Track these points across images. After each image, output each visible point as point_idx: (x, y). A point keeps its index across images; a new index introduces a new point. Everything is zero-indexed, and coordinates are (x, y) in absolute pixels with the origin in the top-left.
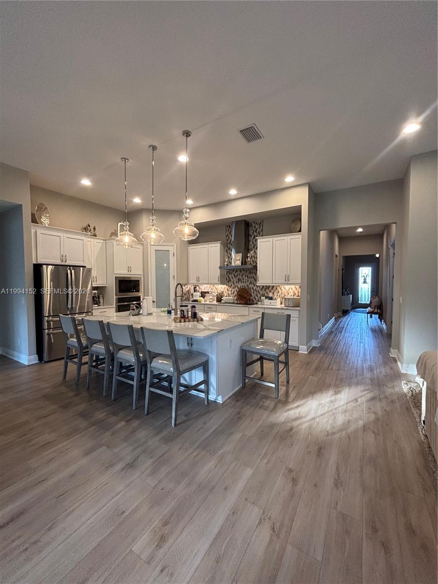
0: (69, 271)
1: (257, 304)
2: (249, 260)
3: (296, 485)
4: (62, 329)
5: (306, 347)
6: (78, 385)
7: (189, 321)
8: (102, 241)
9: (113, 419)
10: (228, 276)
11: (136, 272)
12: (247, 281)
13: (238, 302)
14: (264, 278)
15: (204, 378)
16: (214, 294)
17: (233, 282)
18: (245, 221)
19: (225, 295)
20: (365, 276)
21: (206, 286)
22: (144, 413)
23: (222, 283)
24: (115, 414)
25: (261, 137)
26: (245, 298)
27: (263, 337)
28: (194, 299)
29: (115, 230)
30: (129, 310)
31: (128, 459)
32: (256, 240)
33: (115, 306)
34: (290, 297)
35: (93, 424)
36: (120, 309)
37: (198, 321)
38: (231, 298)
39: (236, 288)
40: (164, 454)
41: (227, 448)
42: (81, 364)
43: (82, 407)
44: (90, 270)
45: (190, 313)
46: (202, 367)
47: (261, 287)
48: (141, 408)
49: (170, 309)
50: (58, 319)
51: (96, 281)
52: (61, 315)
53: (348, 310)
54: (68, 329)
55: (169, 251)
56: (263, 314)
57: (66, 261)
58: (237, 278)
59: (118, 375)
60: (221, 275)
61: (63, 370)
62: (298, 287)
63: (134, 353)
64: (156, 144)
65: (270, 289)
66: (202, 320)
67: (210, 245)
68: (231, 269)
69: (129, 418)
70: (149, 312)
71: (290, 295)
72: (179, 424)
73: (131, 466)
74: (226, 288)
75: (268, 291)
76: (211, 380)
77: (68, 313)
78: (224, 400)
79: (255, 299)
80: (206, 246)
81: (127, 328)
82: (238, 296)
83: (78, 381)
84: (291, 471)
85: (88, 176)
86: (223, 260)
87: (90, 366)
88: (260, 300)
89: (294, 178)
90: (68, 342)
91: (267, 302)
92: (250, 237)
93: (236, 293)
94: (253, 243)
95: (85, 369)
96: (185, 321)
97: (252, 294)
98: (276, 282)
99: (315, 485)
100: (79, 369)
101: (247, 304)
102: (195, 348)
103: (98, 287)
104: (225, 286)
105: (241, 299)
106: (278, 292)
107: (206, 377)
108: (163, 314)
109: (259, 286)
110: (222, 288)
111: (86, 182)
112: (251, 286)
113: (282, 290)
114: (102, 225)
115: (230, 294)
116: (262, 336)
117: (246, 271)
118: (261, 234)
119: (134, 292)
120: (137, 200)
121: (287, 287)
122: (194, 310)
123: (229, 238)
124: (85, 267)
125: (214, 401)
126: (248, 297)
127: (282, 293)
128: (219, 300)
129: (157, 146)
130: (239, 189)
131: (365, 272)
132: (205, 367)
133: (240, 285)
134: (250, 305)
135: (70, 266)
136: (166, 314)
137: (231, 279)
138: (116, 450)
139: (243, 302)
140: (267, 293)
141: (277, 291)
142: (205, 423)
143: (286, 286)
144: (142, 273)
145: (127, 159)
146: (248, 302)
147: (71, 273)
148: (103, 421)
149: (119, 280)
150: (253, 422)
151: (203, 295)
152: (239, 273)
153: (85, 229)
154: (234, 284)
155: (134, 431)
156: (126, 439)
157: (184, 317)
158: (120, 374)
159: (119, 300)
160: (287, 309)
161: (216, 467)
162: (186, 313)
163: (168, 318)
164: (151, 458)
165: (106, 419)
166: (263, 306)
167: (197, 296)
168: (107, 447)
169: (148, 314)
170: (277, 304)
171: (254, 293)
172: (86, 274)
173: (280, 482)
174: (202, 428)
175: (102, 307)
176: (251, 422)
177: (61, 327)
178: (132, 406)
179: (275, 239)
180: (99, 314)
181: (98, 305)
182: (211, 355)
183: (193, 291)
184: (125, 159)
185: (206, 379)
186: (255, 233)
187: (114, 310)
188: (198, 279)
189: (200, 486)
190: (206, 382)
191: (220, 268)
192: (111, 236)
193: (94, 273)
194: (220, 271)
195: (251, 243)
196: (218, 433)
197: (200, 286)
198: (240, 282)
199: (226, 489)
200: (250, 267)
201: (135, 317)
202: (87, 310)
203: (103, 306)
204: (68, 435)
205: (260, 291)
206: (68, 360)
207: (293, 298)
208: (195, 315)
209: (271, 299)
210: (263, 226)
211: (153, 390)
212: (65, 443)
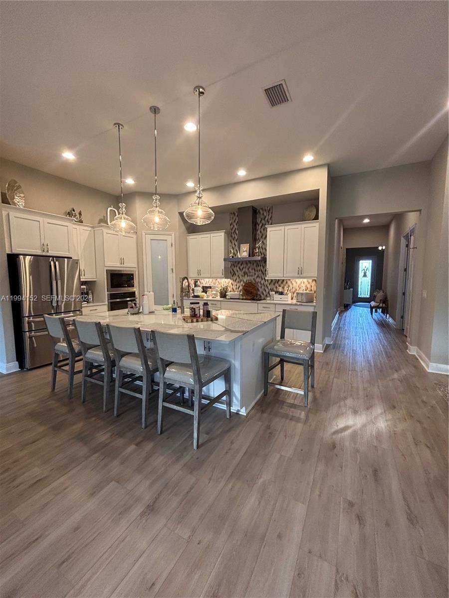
0: (52, 263)
1: (264, 299)
2: (257, 251)
3: (364, 526)
4: (48, 331)
5: (321, 345)
6: (70, 397)
7: (202, 321)
8: (90, 229)
9: (119, 442)
10: (233, 270)
11: (129, 265)
12: (253, 274)
13: (244, 297)
14: (273, 271)
15: (226, 388)
16: (217, 289)
17: (238, 276)
18: (253, 207)
19: (229, 290)
20: (365, 269)
21: (207, 280)
22: (157, 432)
23: (226, 277)
24: (121, 435)
25: (288, 100)
26: (252, 293)
27: (284, 338)
28: (196, 294)
29: (104, 217)
30: (127, 308)
31: (147, 498)
32: (265, 229)
33: (107, 303)
34: (301, 292)
35: (95, 450)
36: (113, 307)
37: (212, 320)
38: (236, 293)
39: (242, 283)
40: (191, 489)
41: (266, 476)
42: (73, 373)
43: (78, 427)
44: (76, 262)
45: (202, 312)
46: (223, 376)
47: (270, 281)
48: (153, 426)
49: (175, 307)
50: (42, 319)
51: (84, 275)
52: (47, 315)
53: (350, 305)
54: (55, 331)
55: (166, 240)
56: (284, 311)
57: (48, 251)
58: (243, 271)
59: (121, 386)
60: (225, 268)
61: (50, 379)
62: (310, 281)
63: (141, 361)
64: (159, 105)
65: (280, 283)
66: (217, 319)
67: (212, 235)
68: (236, 262)
69: (139, 439)
70: (151, 311)
71: (302, 289)
72: (203, 444)
73: (152, 509)
74: (231, 283)
75: (278, 285)
76: (234, 390)
77: (53, 312)
78: (248, 410)
79: (263, 294)
80: (208, 235)
81: (133, 332)
82: (244, 291)
83: (71, 392)
84: (351, 504)
85: (71, 147)
86: (227, 252)
87: (85, 376)
88: (268, 295)
89: (314, 157)
90: (56, 348)
91: (277, 297)
92: (257, 226)
93: (241, 288)
94: (261, 232)
95: (79, 378)
96: (197, 321)
97: (260, 289)
98: (288, 274)
99: (387, 524)
100: (72, 379)
101: (254, 300)
102: (213, 352)
103: (86, 281)
104: (229, 280)
105: (247, 295)
106: (289, 286)
107: (228, 386)
108: (166, 312)
109: (268, 280)
110: (226, 282)
111: (69, 156)
112: (258, 280)
113: (292, 284)
114: (90, 209)
115: (234, 288)
116: (282, 336)
117: (253, 264)
118: (270, 223)
119: (125, 287)
120: (130, 181)
121: (299, 281)
122: (207, 307)
123: (234, 226)
124: (71, 258)
125: (236, 413)
126: (255, 292)
127: (293, 288)
128: (223, 295)
129: (161, 108)
130: (249, 170)
131: (365, 266)
132: (227, 375)
133: (246, 279)
134: (257, 300)
135: (53, 257)
136: (171, 313)
137: (236, 272)
138: (130, 487)
139: (249, 298)
140: (276, 288)
141: (287, 285)
142: (232, 443)
143: (297, 280)
144: (136, 266)
145: (122, 125)
146: (255, 298)
147: (55, 266)
148: (107, 445)
149: (111, 274)
150: (287, 438)
151: (205, 289)
152: (245, 265)
153: (69, 214)
154: (239, 278)
155: (147, 459)
156: (139, 470)
157: (194, 316)
158: (123, 385)
159: (112, 296)
160: (301, 305)
161: (260, 503)
162: (197, 312)
163: (173, 317)
164: (176, 495)
165: (110, 443)
166: (272, 302)
167: (199, 291)
168: (118, 482)
169: (149, 313)
170: (288, 299)
171: (261, 287)
172: (71, 266)
173: (343, 523)
174: (230, 449)
175: (91, 304)
176: (286, 438)
177: (46, 329)
178: (141, 423)
179: (287, 228)
180: (89, 312)
181: (88, 303)
182: (233, 361)
183: (194, 286)
184: (119, 125)
185: (228, 389)
186: (263, 221)
187: (106, 308)
188: (199, 272)
189: (246, 535)
190: (228, 392)
191: (225, 260)
192: (99, 223)
193: (82, 266)
194: (225, 265)
195: (259, 232)
196: (251, 454)
197: (201, 280)
198: (246, 276)
199: (280, 536)
200: (259, 258)
201: (135, 315)
202: (74, 308)
203: (93, 303)
204: (64, 469)
205: (268, 285)
206: (56, 369)
207: (306, 293)
208: (208, 314)
209: (282, 293)
210: (272, 213)
211: (167, 405)
212: (62, 479)
